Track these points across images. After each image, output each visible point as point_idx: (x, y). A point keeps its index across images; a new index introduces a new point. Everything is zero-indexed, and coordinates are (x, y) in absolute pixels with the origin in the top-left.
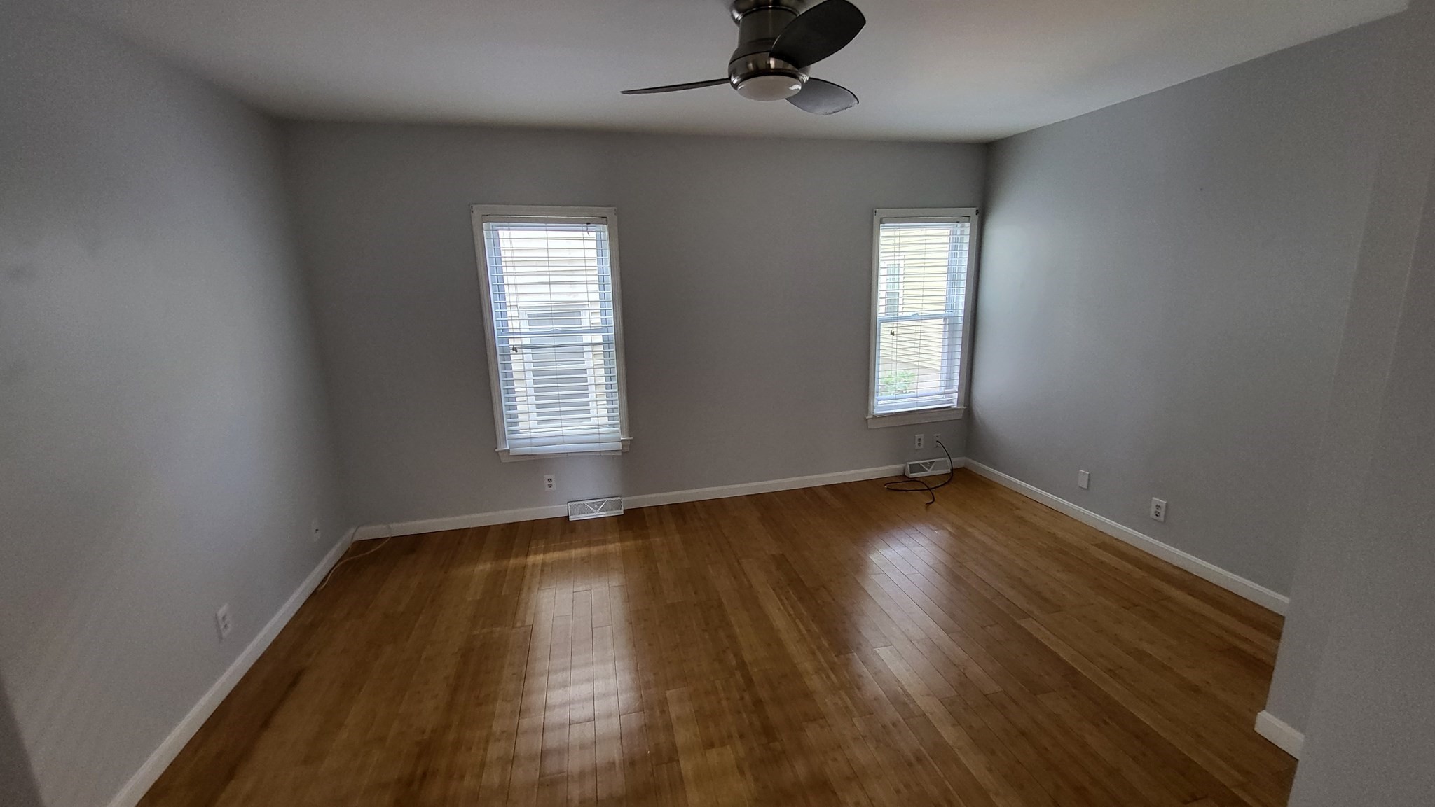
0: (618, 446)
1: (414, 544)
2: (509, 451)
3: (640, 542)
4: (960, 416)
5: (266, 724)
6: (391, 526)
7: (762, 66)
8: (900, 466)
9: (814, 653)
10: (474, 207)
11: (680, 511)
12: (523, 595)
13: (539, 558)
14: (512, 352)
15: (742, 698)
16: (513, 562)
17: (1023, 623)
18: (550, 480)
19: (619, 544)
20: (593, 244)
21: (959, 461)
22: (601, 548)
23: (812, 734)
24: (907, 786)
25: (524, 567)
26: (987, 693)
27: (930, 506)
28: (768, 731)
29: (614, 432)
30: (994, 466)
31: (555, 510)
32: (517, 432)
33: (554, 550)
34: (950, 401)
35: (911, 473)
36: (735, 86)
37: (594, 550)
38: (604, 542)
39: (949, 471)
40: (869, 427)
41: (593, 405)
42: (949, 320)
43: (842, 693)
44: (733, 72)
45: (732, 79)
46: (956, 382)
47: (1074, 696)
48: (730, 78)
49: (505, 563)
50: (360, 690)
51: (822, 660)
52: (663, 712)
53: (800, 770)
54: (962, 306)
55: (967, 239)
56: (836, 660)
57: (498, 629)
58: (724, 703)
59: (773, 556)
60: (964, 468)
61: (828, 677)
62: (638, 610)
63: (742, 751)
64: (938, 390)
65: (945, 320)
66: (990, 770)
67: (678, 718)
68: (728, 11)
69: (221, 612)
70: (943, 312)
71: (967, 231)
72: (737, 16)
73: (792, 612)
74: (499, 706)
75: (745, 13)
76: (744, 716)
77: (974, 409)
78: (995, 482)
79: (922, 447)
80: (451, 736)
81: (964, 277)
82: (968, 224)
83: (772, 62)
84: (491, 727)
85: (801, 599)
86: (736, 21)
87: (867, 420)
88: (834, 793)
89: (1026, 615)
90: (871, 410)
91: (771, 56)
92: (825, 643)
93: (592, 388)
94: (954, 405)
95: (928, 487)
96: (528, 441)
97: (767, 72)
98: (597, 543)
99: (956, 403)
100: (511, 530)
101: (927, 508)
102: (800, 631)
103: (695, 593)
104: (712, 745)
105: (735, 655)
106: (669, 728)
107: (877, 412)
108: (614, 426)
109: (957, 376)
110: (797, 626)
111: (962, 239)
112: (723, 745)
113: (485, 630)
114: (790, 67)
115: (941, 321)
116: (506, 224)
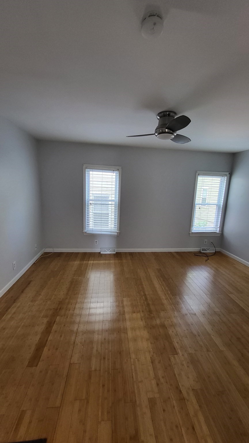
0: (116, 234)
1: (59, 255)
2: (86, 232)
3: (120, 261)
4: (219, 236)
5: (22, 292)
6: (54, 249)
7: (164, 131)
8: (199, 249)
9: (166, 295)
10: (84, 165)
11: (131, 254)
12: (87, 270)
13: (92, 262)
14: (90, 205)
15: (144, 303)
16: (85, 262)
17: (230, 295)
18: (96, 242)
19: (114, 261)
20: (114, 177)
21: (218, 249)
22: (109, 261)
23: (162, 314)
24: (187, 330)
25: (88, 264)
26: (215, 311)
27: (207, 261)
28: (150, 312)
29: (115, 230)
30: (229, 252)
31: (97, 250)
32: (89, 227)
33: (96, 260)
34: (217, 230)
35: (202, 251)
36: (156, 136)
37: (107, 262)
38: (110, 260)
39: (214, 252)
40: (190, 236)
41: (110, 224)
42: (218, 206)
43: (172, 305)
44: (156, 132)
45: (156, 134)
46: (219, 225)
47: (242, 315)
48: (155, 134)
49: (83, 262)
50: (45, 287)
51: (168, 297)
52: (122, 303)
53: (158, 322)
54: (222, 202)
55: (225, 182)
56: (172, 297)
57: (80, 278)
58: (139, 303)
59: (157, 269)
60: (219, 251)
61: (169, 301)
62: (117, 278)
63: (142, 315)
64: (213, 227)
65: (217, 206)
66: (212, 330)
67: (126, 305)
68: (156, 116)
69: (14, 263)
70: (217, 203)
71: (226, 179)
72: (158, 117)
73: (161, 284)
74: (80, 296)
75: (161, 117)
76: (144, 307)
77: (224, 234)
78: (229, 257)
79: (206, 243)
80: (67, 301)
81: (224, 193)
82: (226, 177)
83: (167, 130)
84: (77, 300)
85: (164, 281)
86: (158, 119)
87: (189, 233)
88: (166, 328)
89: (231, 293)
90: (191, 230)
91: (166, 129)
92: (170, 293)
93: (110, 219)
94: (218, 232)
95: (207, 255)
96: (92, 230)
97: (165, 132)
98: (108, 260)
99: (218, 231)
100: (85, 254)
101: (206, 261)
102: (163, 289)
103: (134, 276)
104: (135, 313)
105: (143, 292)
106: (123, 307)
107: (193, 231)
108: (115, 228)
109: (219, 223)
110: (162, 287)
111: (224, 181)
112: (138, 313)
113: (77, 278)
114: (171, 131)
115: (216, 206)
116: (92, 170)
